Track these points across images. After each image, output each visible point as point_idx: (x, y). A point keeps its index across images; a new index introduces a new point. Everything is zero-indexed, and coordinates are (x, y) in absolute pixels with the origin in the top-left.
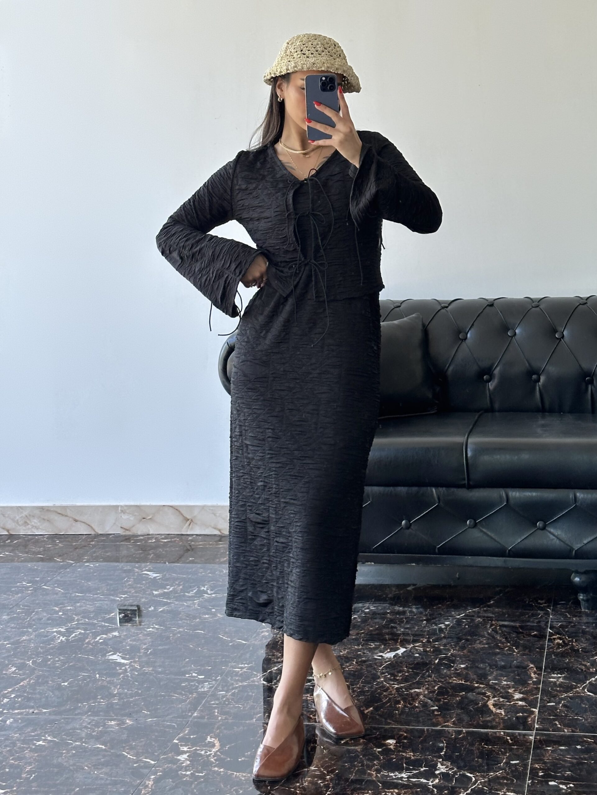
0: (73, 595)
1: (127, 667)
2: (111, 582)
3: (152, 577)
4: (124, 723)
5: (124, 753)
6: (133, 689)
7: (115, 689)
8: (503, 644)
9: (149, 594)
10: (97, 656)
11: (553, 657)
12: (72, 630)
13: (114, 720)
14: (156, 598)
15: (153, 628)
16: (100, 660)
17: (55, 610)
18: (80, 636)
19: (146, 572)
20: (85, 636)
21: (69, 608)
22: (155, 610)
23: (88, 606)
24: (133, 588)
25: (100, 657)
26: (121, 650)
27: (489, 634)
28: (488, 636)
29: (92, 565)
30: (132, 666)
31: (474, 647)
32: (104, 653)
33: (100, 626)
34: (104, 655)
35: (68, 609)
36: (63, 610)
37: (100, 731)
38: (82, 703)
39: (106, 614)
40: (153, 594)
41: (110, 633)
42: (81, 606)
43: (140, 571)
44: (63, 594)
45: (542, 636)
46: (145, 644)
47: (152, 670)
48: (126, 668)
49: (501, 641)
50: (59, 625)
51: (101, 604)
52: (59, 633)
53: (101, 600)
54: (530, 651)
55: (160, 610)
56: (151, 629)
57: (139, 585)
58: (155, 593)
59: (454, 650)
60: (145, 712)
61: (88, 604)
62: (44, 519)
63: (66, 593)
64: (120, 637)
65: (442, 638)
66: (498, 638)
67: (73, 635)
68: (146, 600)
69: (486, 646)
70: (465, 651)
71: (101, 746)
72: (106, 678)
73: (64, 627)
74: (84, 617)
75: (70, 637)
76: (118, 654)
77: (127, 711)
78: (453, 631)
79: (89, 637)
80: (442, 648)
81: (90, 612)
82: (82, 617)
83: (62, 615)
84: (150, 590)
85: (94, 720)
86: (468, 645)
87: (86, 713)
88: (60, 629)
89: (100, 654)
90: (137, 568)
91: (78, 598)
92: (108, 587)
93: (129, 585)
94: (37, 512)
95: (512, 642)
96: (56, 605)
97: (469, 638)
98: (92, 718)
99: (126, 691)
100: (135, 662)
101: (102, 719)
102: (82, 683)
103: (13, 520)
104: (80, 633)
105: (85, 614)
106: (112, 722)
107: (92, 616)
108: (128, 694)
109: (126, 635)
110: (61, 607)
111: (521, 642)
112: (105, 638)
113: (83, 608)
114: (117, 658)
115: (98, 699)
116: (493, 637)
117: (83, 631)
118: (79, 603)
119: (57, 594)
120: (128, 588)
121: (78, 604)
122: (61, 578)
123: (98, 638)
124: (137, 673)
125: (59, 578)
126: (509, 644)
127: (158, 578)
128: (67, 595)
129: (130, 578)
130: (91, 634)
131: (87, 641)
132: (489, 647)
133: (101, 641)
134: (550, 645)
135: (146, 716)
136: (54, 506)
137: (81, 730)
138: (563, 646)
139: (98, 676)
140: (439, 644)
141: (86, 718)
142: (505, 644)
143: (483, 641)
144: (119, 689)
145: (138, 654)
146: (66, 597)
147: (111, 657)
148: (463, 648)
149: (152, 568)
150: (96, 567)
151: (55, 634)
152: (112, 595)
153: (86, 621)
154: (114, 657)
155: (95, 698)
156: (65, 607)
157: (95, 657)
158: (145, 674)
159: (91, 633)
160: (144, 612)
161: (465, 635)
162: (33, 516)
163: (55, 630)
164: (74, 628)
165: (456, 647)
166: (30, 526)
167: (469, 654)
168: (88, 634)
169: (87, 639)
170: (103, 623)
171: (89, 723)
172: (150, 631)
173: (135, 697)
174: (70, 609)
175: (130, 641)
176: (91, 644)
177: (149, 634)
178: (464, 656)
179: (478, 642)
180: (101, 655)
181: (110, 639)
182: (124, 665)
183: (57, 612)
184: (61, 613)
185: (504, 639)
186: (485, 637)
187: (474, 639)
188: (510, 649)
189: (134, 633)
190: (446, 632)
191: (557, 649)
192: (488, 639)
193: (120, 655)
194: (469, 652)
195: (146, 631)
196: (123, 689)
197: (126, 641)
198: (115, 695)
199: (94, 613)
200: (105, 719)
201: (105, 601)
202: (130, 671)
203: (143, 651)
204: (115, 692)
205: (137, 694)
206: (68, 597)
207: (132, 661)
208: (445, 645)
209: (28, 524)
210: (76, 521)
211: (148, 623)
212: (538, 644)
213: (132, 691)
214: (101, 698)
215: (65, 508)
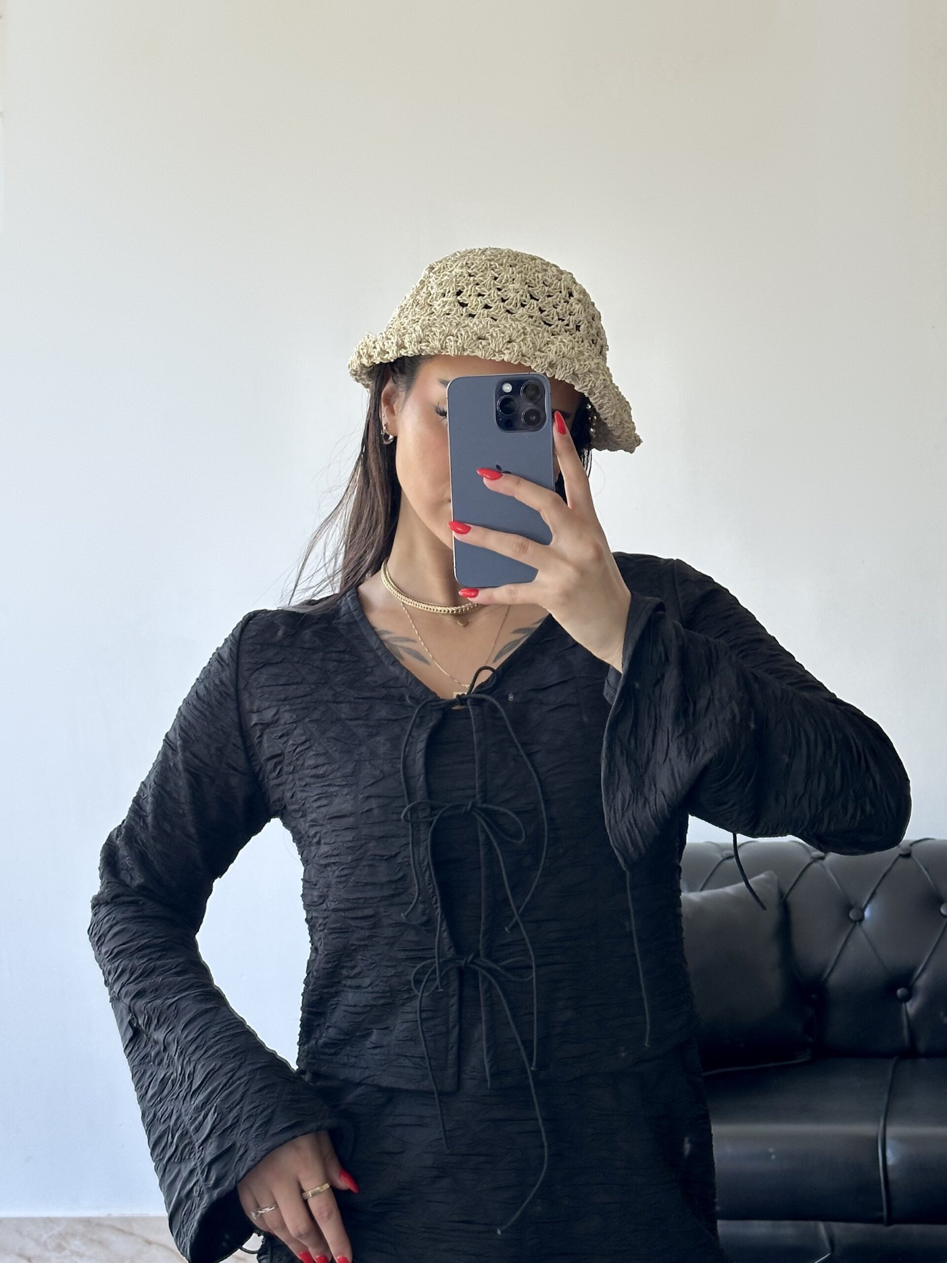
62: (92, 1240)
94: (80, 1228)
103: (37, 1241)
136: (109, 1218)
162: (73, 1235)
166: (67, 1252)
209: (64, 1249)
210: (149, 1243)
215: (128, 1220)
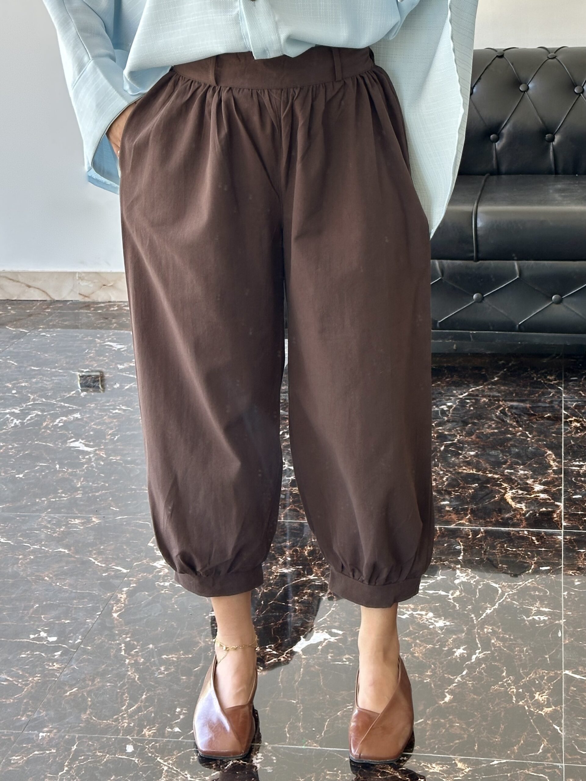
0: (28, 369)
1: (91, 455)
2: (70, 354)
3: (116, 349)
4: (89, 521)
5: (91, 559)
6: (99, 482)
7: (78, 482)
8: (515, 429)
9: (114, 369)
10: (57, 443)
11: (573, 443)
12: (27, 411)
13: (78, 518)
14: (121, 374)
15: (119, 409)
16: (60, 448)
17: (8, 387)
18: (36, 419)
19: (108, 343)
20: (42, 418)
21: (23, 384)
22: (121, 387)
23: (45, 382)
24: (95, 361)
25: (60, 444)
26: (84, 437)
27: (497, 417)
28: (497, 419)
29: (49, 335)
30: (97, 454)
31: (483, 432)
32: (65, 439)
33: (59, 407)
34: (65, 442)
35: (22, 386)
36: (17, 387)
37: (63, 532)
38: (40, 498)
39: (65, 393)
40: (118, 368)
41: (70, 415)
42: (36, 383)
43: (102, 342)
44: (16, 367)
45: (557, 419)
46: (111, 429)
47: (119, 460)
48: (90, 457)
49: (511, 425)
50: (13, 406)
51: (60, 380)
52: (12, 414)
53: (59, 376)
54: (545, 436)
55: (126, 388)
56: (117, 411)
57: (101, 358)
58: (120, 367)
59: (460, 436)
60: (114, 509)
61: (45, 380)
63: (20, 367)
64: (81, 419)
65: (445, 422)
66: (508, 421)
67: (29, 418)
68: (111, 376)
69: (496, 431)
70: (473, 437)
71: (63, 550)
72: (67, 470)
73: (17, 407)
74: (41, 396)
75: (25, 420)
76: (80, 440)
77: (93, 508)
78: (457, 414)
79: (47, 420)
80: (446, 433)
81: (47, 389)
82: (39, 396)
83: (15, 393)
84: (114, 364)
85: (55, 518)
86: (475, 431)
87: (46, 509)
88: (14, 410)
89: (59, 441)
90: (98, 338)
91: (34, 373)
92: (68, 360)
93: (90, 357)
95: (524, 426)
96: (9, 381)
97: (476, 421)
98: (52, 515)
99: (91, 484)
100: (100, 450)
101: (64, 516)
102: (40, 475)
104: (37, 415)
105: (42, 392)
106: (76, 520)
107: (50, 394)
108: (93, 488)
109: (89, 417)
110: (14, 384)
111: (535, 426)
112: (65, 421)
113: (40, 385)
114: (79, 445)
115: (59, 493)
116: (503, 421)
117: (40, 413)
118: (34, 378)
119: (10, 368)
120: (90, 361)
121: (34, 380)
122: (14, 349)
123: (58, 421)
124: (103, 463)
125: (11, 349)
126: (521, 429)
127: (122, 350)
128: (21, 369)
129: (92, 350)
130: (49, 416)
131: (45, 424)
132: (500, 432)
133: (61, 424)
134: (567, 429)
135: (115, 514)
137: (40, 530)
138: (581, 431)
139: (58, 466)
140: (444, 429)
141: (46, 516)
142: (516, 428)
143: (491, 425)
144: (83, 481)
145: (103, 441)
146: (20, 371)
147: (72, 445)
148: (469, 434)
149: (115, 339)
150: (52, 337)
151: (8, 416)
152: (72, 369)
153: (43, 401)
154: (76, 444)
155: (55, 492)
156: (19, 383)
157: (54, 444)
158: (111, 464)
159: (49, 414)
160: (109, 389)
161: (471, 418)
163: (8, 411)
164: (29, 409)
165: (462, 432)
167: (478, 440)
168: (46, 416)
169: (45, 422)
170: (62, 404)
171: (49, 522)
172: (116, 413)
173: (102, 491)
174: (25, 386)
175: (94, 425)
176: (49, 429)
177: (116, 416)
178: (473, 442)
179: (486, 426)
180: (61, 443)
181: (71, 422)
182: (88, 453)
183: (10, 390)
184: (14, 392)
185: (515, 423)
186: (494, 420)
187: (482, 423)
188: (523, 434)
189: (98, 415)
190: (450, 415)
191: (575, 434)
192: (497, 423)
193: (83, 441)
194: (478, 437)
195: (111, 412)
196: (88, 482)
197: (90, 425)
198: (77, 489)
199: (52, 392)
200: (67, 518)
201: (65, 376)
202: (95, 460)
203: (109, 437)
204: (78, 486)
205: (103, 488)
206: (23, 371)
207: (97, 448)
208: (450, 430)
210: (29, 286)
211: (113, 403)
212: (554, 429)
213: (97, 484)
214: (62, 493)
215: (16, 273)
